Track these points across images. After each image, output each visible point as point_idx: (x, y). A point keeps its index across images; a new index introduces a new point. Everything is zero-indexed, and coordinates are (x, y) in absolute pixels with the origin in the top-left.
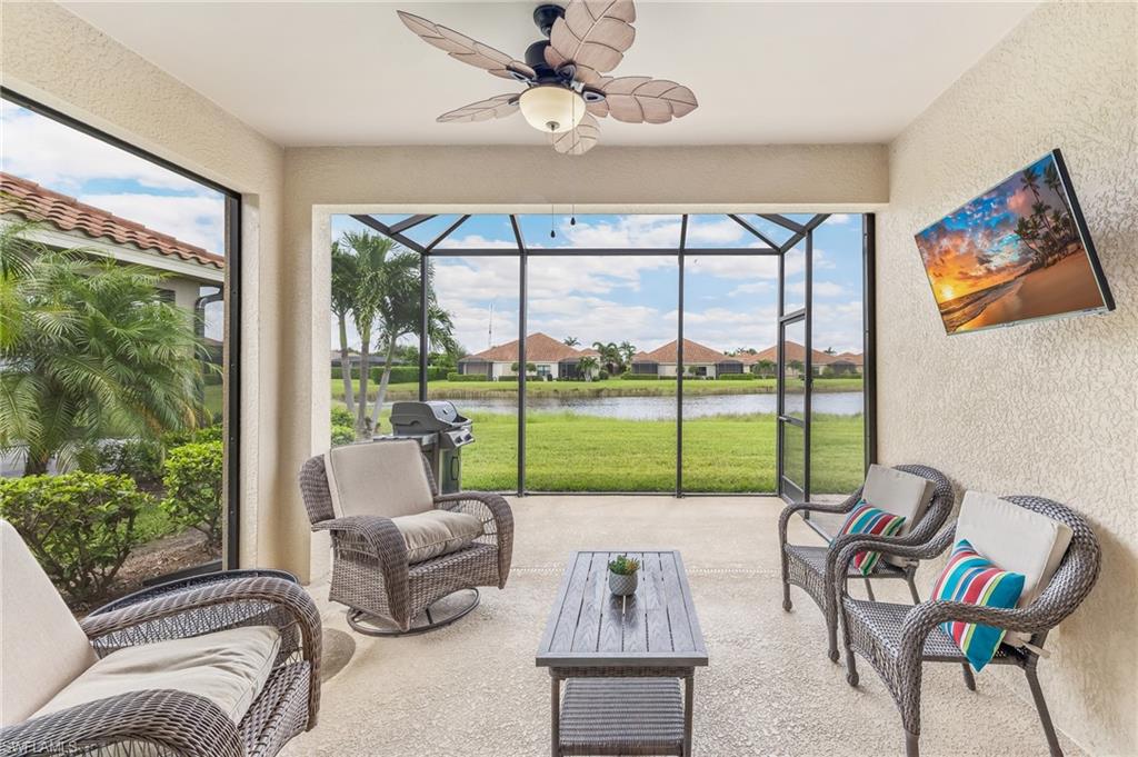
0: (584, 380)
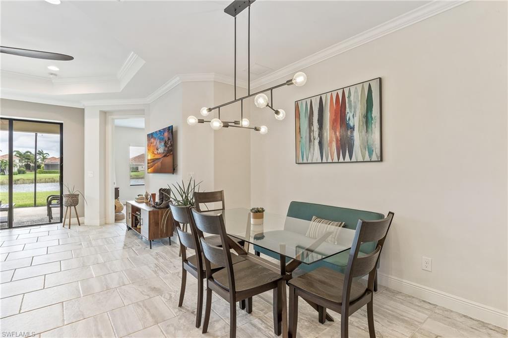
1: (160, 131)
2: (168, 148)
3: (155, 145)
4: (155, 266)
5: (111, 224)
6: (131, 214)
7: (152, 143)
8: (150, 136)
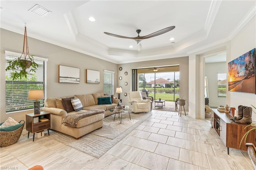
0: (171, 88)
1: (241, 57)
2: (249, 71)
3: (236, 70)
4: (233, 164)
5: (202, 119)
6: (213, 119)
7: (233, 69)
8: (232, 63)
